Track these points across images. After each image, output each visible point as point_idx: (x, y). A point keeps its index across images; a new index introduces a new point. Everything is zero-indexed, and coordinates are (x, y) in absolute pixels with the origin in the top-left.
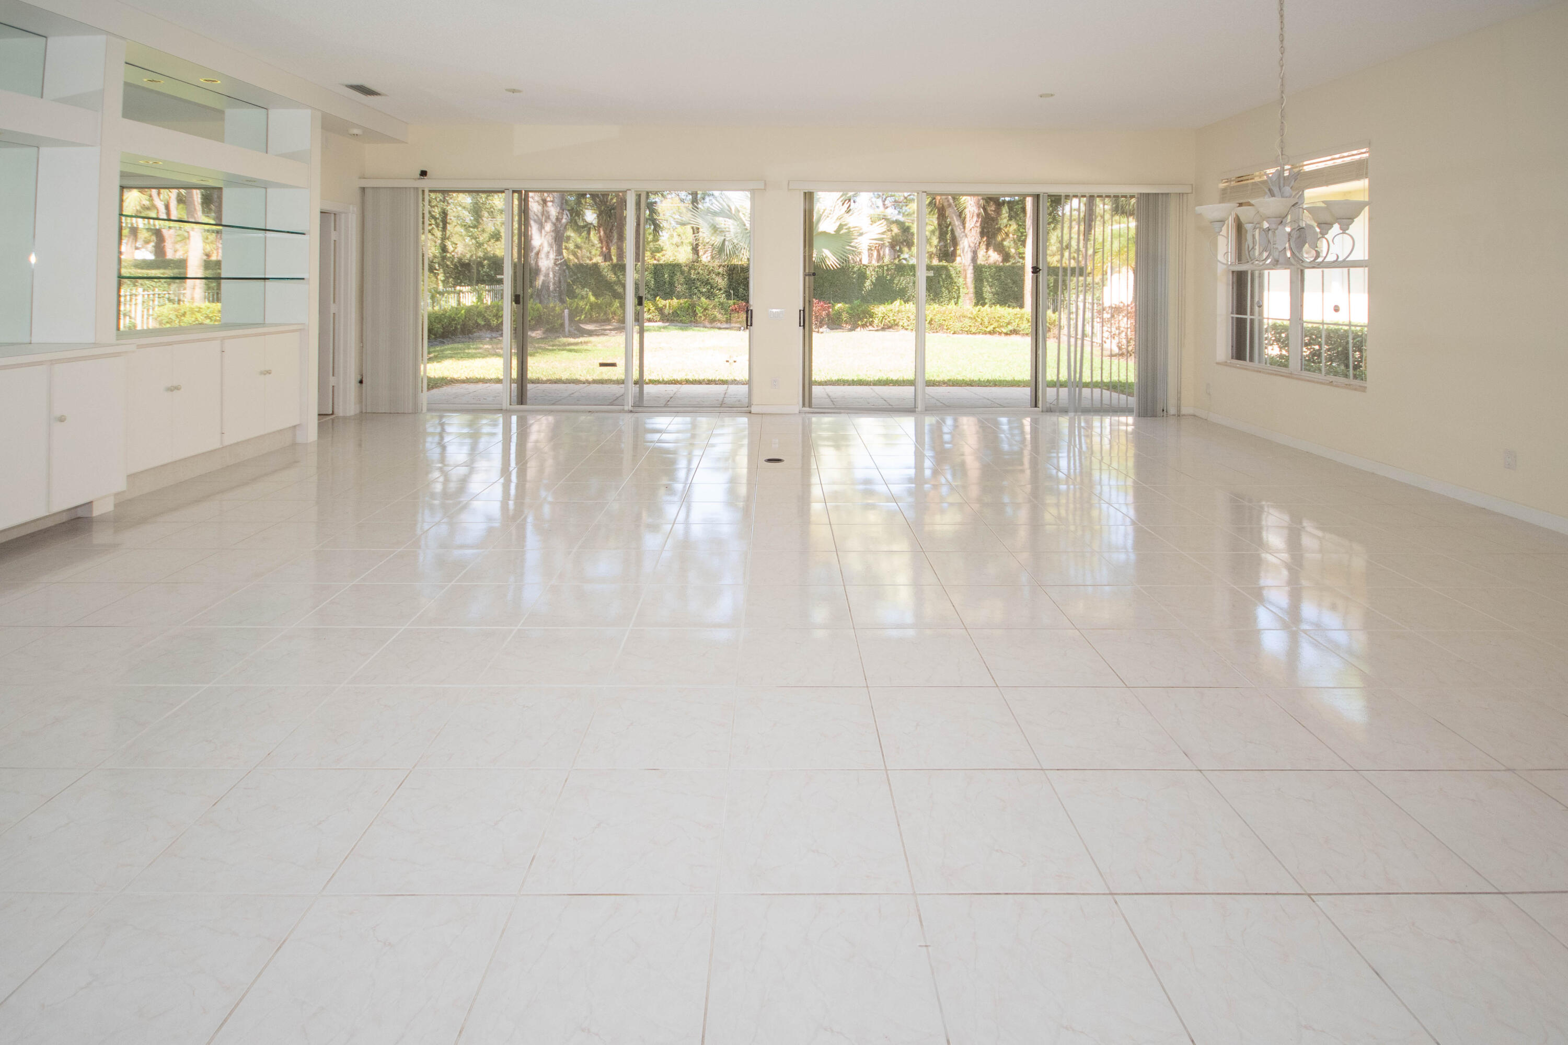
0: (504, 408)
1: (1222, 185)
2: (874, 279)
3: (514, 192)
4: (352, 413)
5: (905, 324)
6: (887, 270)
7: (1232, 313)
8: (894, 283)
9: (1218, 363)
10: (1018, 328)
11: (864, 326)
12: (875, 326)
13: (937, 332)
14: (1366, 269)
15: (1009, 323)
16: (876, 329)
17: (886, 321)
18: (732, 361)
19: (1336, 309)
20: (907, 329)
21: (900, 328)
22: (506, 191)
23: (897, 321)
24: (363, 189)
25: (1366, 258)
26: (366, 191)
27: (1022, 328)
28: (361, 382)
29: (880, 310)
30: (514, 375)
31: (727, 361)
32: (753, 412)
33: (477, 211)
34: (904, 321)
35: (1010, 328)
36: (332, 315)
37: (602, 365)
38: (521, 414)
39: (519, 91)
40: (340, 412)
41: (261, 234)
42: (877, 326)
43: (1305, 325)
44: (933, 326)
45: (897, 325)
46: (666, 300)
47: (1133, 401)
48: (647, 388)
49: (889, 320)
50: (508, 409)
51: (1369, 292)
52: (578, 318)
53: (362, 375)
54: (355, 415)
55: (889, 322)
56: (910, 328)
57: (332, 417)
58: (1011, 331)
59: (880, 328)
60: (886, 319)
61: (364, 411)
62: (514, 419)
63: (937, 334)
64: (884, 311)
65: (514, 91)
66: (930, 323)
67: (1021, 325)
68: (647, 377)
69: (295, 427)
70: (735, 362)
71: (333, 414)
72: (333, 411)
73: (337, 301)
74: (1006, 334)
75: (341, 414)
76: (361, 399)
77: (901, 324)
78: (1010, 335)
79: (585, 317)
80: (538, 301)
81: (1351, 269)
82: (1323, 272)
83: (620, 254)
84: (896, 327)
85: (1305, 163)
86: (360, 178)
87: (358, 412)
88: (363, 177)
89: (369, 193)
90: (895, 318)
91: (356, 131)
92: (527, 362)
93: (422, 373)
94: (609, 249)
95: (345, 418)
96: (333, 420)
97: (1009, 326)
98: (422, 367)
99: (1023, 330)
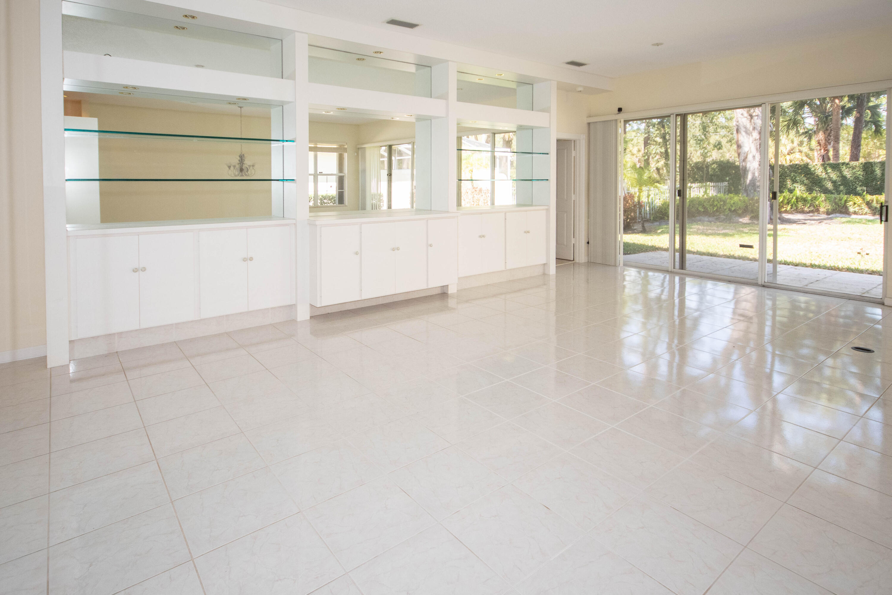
0: (670, 270)
3: (677, 115)
4: (583, 261)
18: (864, 253)
22: (672, 116)
24: (589, 124)
26: (591, 124)
28: (588, 243)
30: (677, 246)
31: (859, 253)
32: (886, 304)
33: (704, 128)
36: (573, 201)
37: (741, 246)
38: (682, 276)
39: (661, 44)
40: (577, 260)
41: (530, 155)
46: (873, 195)
48: (781, 268)
50: (672, 271)
52: (784, 209)
53: (589, 239)
54: (585, 263)
57: (574, 262)
61: (590, 261)
62: (677, 279)
65: (658, 45)
68: (779, 259)
69: (545, 264)
70: (867, 254)
71: (573, 260)
72: (574, 259)
73: (575, 193)
75: (577, 261)
76: (588, 254)
79: (791, 208)
80: (745, 195)
83: (836, 154)
86: (587, 117)
87: (587, 261)
88: (589, 116)
89: (592, 126)
91: (580, 89)
92: (685, 239)
93: (619, 239)
94: (827, 151)
95: (579, 264)
96: (574, 264)
98: (619, 236)
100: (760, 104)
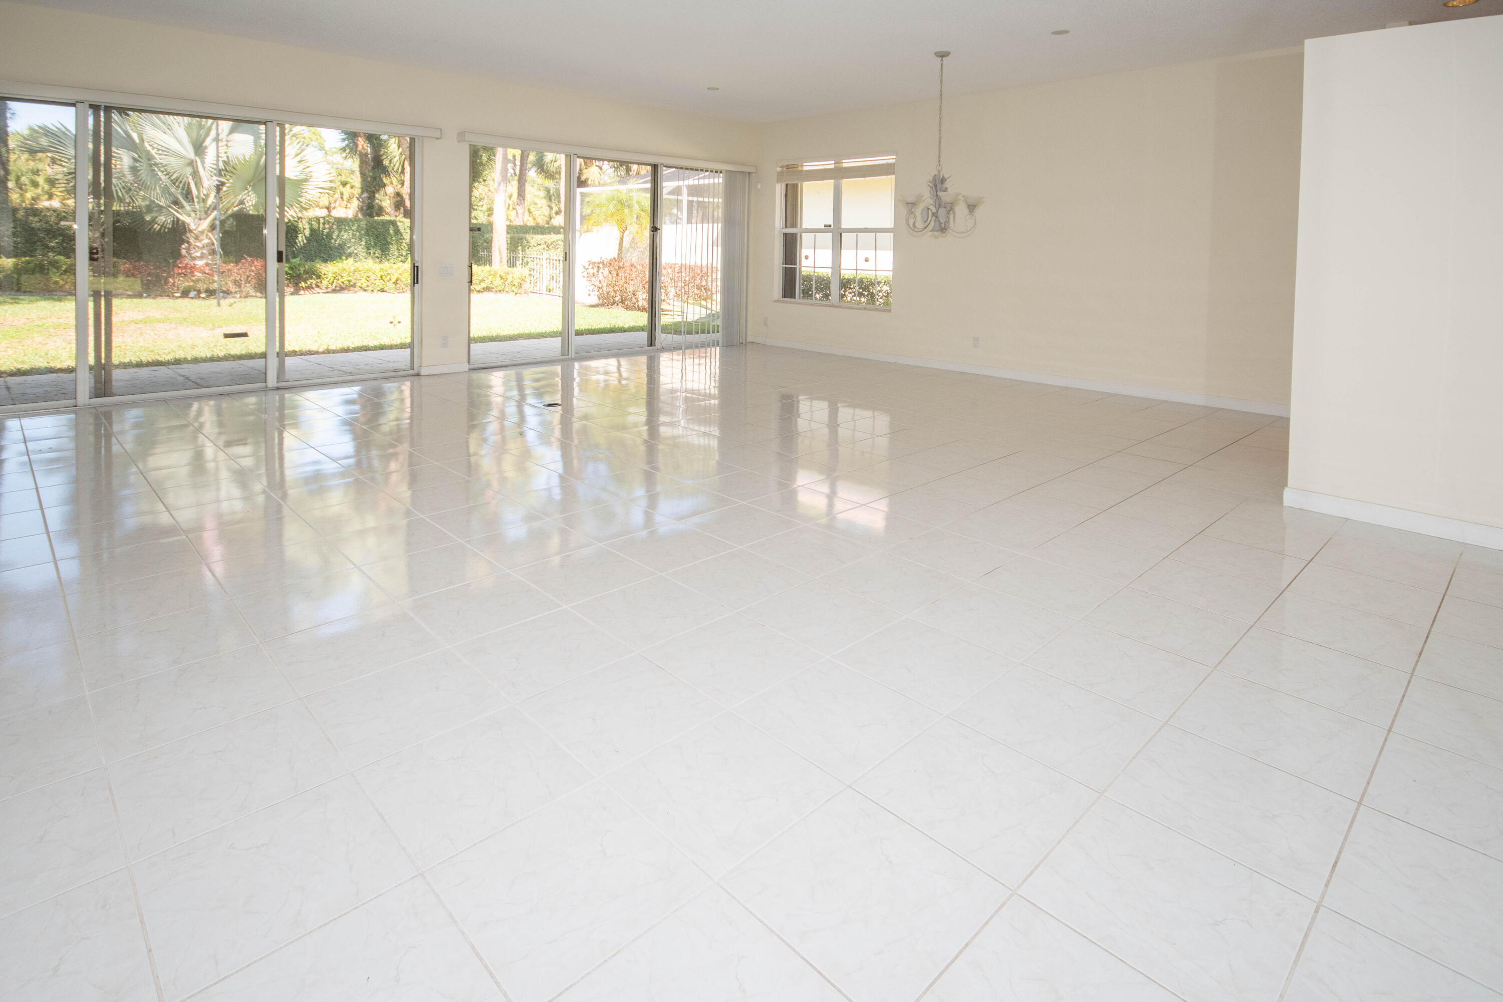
0: (81, 403)
1: (779, 169)
2: (307, 233)
5: (365, 285)
6: (324, 224)
7: (783, 264)
8: (333, 238)
9: (775, 301)
10: (491, 285)
11: (309, 288)
12: (324, 288)
13: (403, 292)
14: (892, 234)
15: (483, 281)
16: (325, 291)
17: (339, 282)
18: (396, 322)
19: (867, 260)
20: (365, 290)
21: (357, 289)
23: (354, 281)
25: (893, 227)
27: (496, 285)
29: (328, 269)
31: (391, 323)
32: (422, 374)
34: (362, 282)
35: (483, 285)
37: (227, 336)
42: (326, 288)
43: (842, 271)
44: (398, 286)
45: (354, 286)
47: (718, 336)
49: (342, 280)
51: (895, 249)
55: (343, 282)
56: (370, 288)
58: (484, 289)
59: (329, 290)
60: (338, 280)
63: (403, 294)
64: (336, 270)
66: (396, 283)
67: (494, 282)
70: (399, 322)
74: (479, 292)
77: (359, 284)
78: (482, 292)
81: (877, 234)
82: (857, 235)
84: (352, 288)
85: (844, 161)
90: (349, 278)
97: (482, 283)
99: (496, 287)
100: (264, 121)
